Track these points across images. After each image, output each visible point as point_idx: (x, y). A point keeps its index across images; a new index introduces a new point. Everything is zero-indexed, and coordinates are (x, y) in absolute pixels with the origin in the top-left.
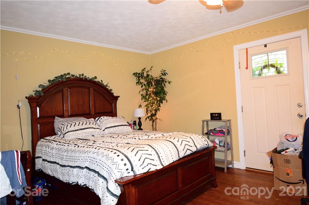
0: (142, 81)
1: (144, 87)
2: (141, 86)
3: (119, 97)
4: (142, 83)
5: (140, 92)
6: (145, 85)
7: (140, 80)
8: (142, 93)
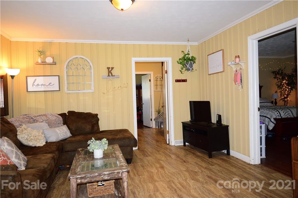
0: (278, 76)
1: (279, 80)
2: (277, 79)
3: (263, 86)
4: (278, 77)
5: (276, 83)
6: (280, 79)
7: (276, 76)
8: (277, 83)
